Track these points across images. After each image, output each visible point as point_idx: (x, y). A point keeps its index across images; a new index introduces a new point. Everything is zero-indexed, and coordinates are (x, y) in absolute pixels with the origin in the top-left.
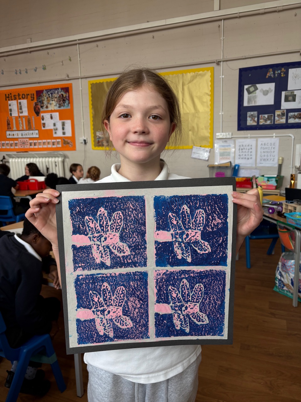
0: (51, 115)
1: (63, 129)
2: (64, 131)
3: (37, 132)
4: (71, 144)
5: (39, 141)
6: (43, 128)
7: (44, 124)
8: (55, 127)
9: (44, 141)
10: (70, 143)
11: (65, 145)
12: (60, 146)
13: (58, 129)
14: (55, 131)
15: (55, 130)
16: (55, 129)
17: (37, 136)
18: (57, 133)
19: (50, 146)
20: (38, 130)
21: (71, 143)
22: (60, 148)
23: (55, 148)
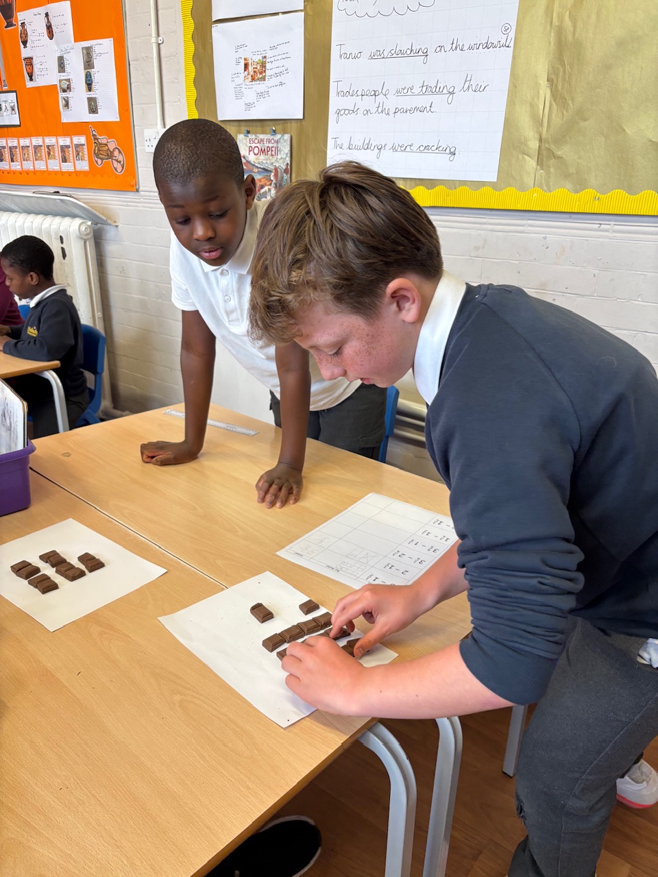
0: (47, 15)
1: (89, 86)
2: (92, 94)
3: (12, 96)
4: (120, 158)
5: (24, 142)
6: (29, 84)
7: (29, 61)
8: (63, 76)
9: (37, 141)
10: (116, 153)
11: (100, 161)
12: (83, 166)
13: (73, 86)
14: (65, 95)
15: (64, 91)
16: (65, 87)
17: (15, 120)
18: (71, 102)
19: (54, 165)
20: (15, 91)
21: (120, 152)
22: (84, 173)
23: (70, 173)
